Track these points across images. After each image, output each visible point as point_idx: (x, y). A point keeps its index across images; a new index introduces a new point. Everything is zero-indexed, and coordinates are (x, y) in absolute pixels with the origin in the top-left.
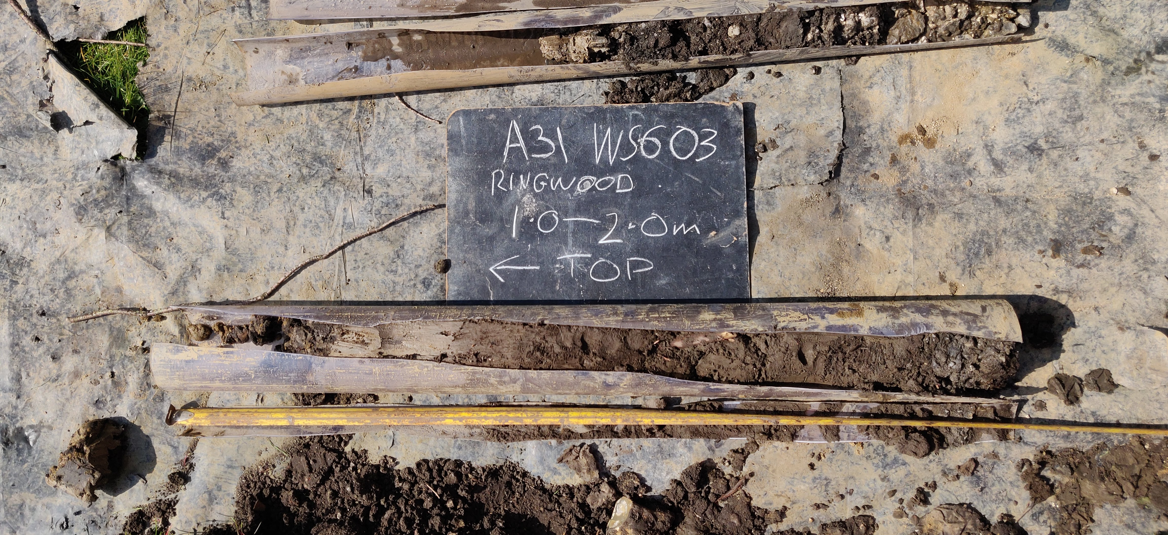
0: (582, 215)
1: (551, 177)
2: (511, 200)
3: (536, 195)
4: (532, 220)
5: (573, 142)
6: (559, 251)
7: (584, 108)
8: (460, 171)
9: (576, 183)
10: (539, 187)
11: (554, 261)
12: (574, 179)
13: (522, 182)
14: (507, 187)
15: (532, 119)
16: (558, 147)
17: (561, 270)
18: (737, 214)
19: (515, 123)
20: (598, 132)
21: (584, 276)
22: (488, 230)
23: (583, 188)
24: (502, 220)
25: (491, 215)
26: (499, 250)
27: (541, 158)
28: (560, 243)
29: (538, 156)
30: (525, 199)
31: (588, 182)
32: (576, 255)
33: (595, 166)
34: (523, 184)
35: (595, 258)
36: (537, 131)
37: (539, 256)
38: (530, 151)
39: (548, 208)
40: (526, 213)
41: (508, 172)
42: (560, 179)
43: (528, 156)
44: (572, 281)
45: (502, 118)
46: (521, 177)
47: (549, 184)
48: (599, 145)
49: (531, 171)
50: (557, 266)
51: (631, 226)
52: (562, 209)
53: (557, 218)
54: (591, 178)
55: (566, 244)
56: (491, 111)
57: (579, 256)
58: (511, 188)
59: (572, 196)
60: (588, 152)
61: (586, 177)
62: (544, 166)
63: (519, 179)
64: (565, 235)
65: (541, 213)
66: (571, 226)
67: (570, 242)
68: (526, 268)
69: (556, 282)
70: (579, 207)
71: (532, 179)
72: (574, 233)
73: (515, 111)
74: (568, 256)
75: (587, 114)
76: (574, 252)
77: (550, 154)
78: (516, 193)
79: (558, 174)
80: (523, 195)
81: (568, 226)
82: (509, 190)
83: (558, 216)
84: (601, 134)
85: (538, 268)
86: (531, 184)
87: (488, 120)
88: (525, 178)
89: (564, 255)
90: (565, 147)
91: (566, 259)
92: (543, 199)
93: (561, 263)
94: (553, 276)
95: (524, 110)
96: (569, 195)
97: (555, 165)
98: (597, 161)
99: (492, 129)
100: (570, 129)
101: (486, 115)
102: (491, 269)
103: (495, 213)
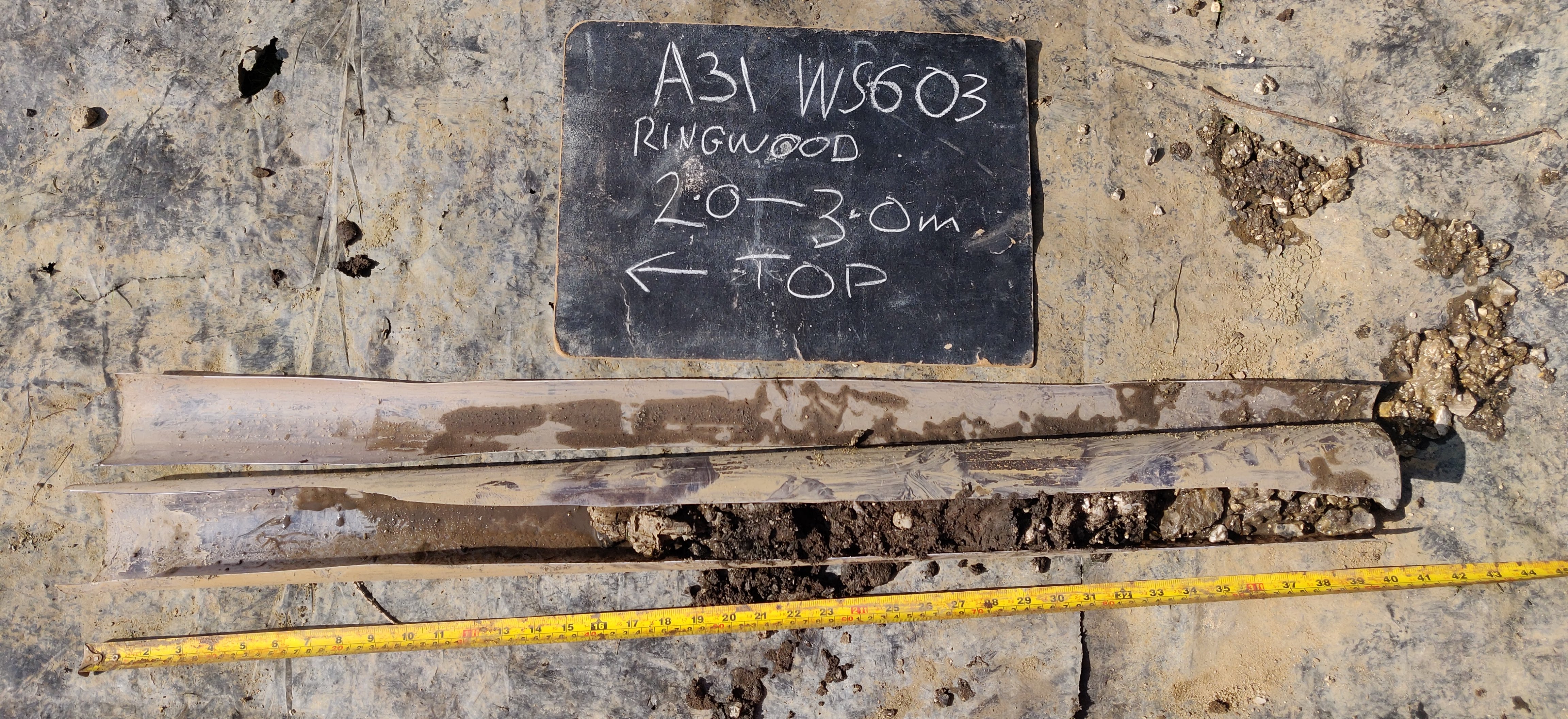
0: (776, 194)
1: (729, 132)
2: (665, 162)
3: (704, 159)
4: (697, 198)
5: (766, 81)
6: (739, 247)
7: (783, 30)
8: (584, 115)
9: (769, 144)
10: (710, 146)
11: (732, 264)
12: (766, 137)
13: (683, 138)
14: (659, 144)
15: (702, 43)
16: (741, 87)
17: (741, 278)
18: (1016, 205)
19: (674, 46)
20: (806, 68)
21: (779, 288)
22: (625, 211)
23: (779, 152)
24: (648, 195)
25: (632, 187)
26: (642, 244)
27: (714, 103)
28: (742, 235)
29: (710, 99)
30: (687, 164)
31: (787, 143)
32: (766, 255)
33: (799, 118)
34: (685, 140)
35: (796, 261)
36: (710, 61)
37: (707, 253)
38: (696, 91)
39: (723, 181)
40: (688, 187)
41: (661, 121)
42: (743, 137)
43: (694, 98)
44: (758, 295)
45: (654, 39)
46: (682, 129)
47: (726, 143)
48: (807, 88)
49: (698, 122)
50: (736, 271)
51: (853, 215)
52: (746, 183)
53: (737, 197)
54: (792, 137)
55: (751, 238)
56: (638, 26)
57: (770, 256)
58: (665, 146)
59: (762, 163)
60: (790, 97)
61: (785, 136)
62: (718, 115)
63: (679, 133)
64: (750, 223)
65: (712, 188)
66: (760, 210)
67: (758, 234)
68: (685, 272)
69: (734, 295)
70: (773, 180)
71: (699, 134)
72: (764, 220)
73: (675, 30)
74: (753, 256)
75: (787, 39)
76: (763, 251)
77: (729, 96)
78: (673, 153)
79: (741, 127)
80: (684, 159)
81: (754, 210)
82: (661, 149)
83: (739, 193)
84: (809, 71)
85: (704, 272)
86: (697, 141)
87: (632, 40)
88: (688, 132)
89: (746, 253)
90: (752, 87)
91: (749, 260)
92: (716, 167)
93: (742, 268)
94: (729, 286)
95: (689, 28)
96: (758, 161)
97: (736, 114)
98: (803, 112)
99: (638, 54)
100: (759, 61)
101: (629, 32)
102: (629, 271)
103: (639, 184)
